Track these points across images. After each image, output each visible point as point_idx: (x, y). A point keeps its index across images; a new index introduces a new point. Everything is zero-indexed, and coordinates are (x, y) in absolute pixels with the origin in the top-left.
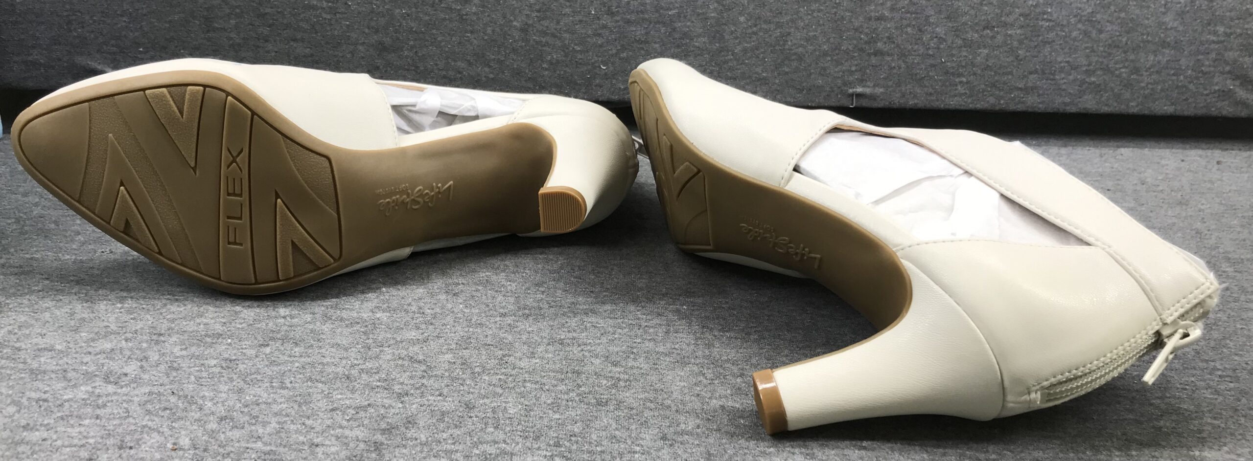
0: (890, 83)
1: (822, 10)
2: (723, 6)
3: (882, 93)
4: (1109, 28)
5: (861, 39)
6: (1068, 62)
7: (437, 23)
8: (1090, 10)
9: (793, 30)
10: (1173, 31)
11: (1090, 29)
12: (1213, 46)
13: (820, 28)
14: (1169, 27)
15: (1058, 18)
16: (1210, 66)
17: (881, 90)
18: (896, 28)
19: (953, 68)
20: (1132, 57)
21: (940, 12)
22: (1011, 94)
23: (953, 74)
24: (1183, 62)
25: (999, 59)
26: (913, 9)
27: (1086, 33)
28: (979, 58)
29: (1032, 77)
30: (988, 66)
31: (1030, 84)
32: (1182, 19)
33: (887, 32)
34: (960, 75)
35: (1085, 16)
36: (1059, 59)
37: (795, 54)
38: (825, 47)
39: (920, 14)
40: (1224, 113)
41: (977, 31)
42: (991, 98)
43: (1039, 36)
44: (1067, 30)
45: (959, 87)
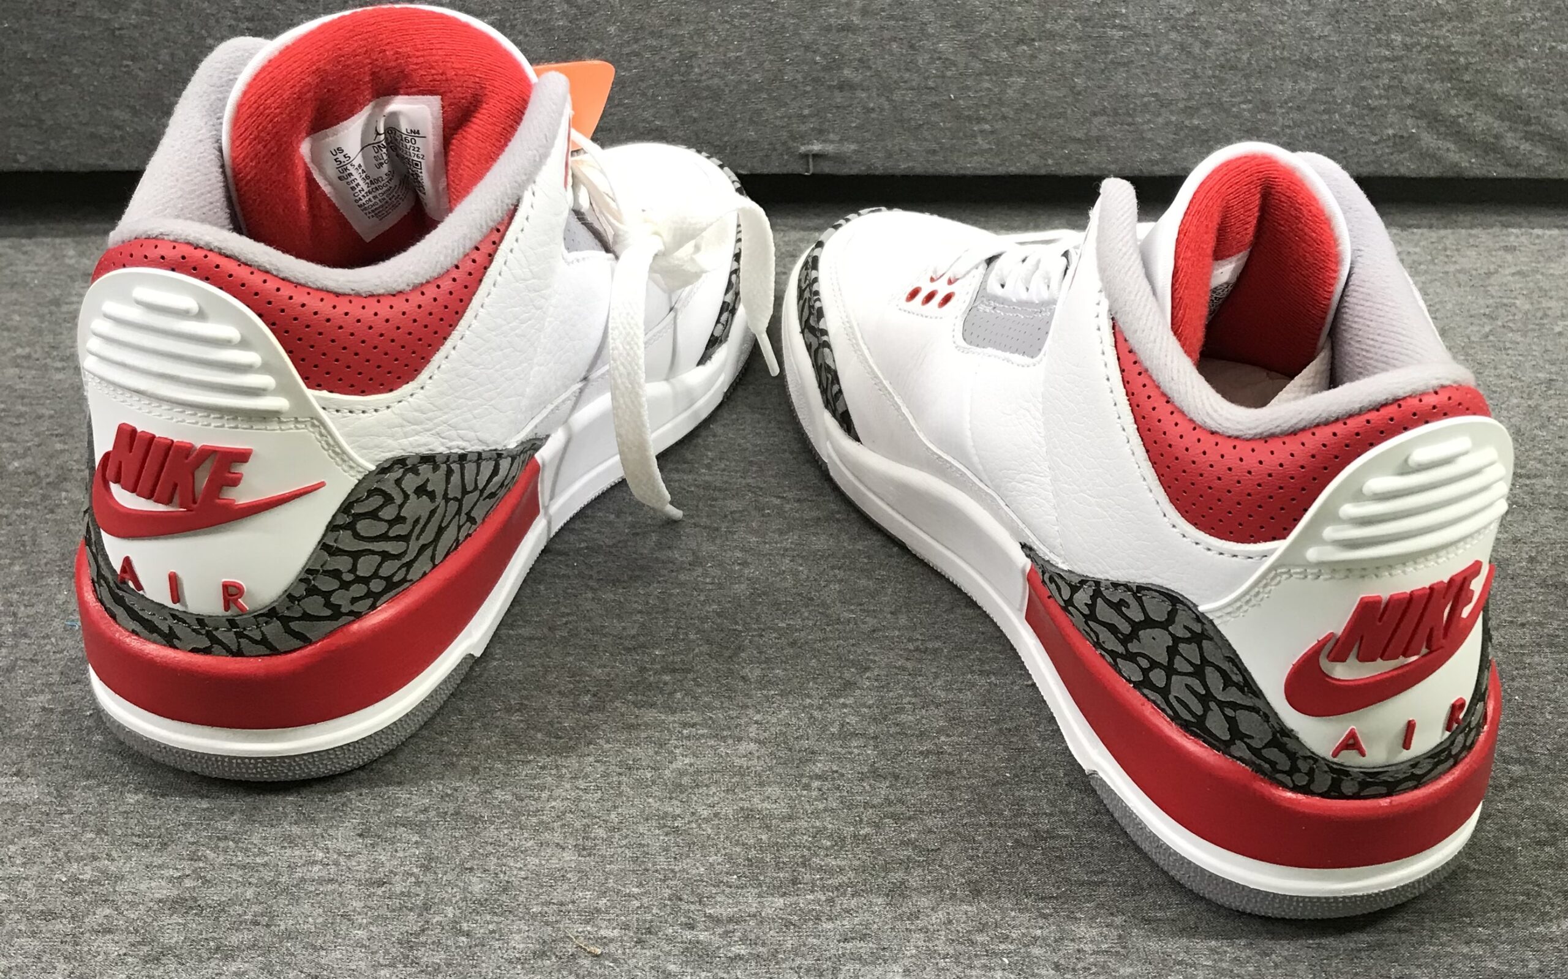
0: (867, 135)
1: (748, 15)
2: (579, 8)
3: (855, 152)
4: (1220, 37)
5: (816, 63)
6: (1155, 95)
7: (68, 43)
8: (1189, 10)
9: (700, 48)
10: (1322, 42)
11: (1190, 40)
12: (1385, 65)
13: (745, 45)
14: (1316, 35)
15: (1138, 23)
16: (1381, 97)
17: (853, 147)
18: (873, 44)
19: (969, 108)
20: (1259, 85)
21: (943, 17)
22: (1063, 148)
23: (969, 119)
24: (1339, 91)
25: (1043, 93)
26: (898, 12)
27: (1183, 47)
28: (1009, 91)
29: (1096, 121)
30: (1026, 105)
31: (1094, 133)
32: (1337, 22)
33: (857, 51)
34: (980, 120)
35: (1182, 19)
36: (1140, 91)
37: (708, 88)
38: (757, 76)
39: (913, 19)
40: (1403, 171)
41: (1006, 47)
42: (1034, 156)
43: (1107, 53)
44: (1152, 43)
45: (979, 140)
